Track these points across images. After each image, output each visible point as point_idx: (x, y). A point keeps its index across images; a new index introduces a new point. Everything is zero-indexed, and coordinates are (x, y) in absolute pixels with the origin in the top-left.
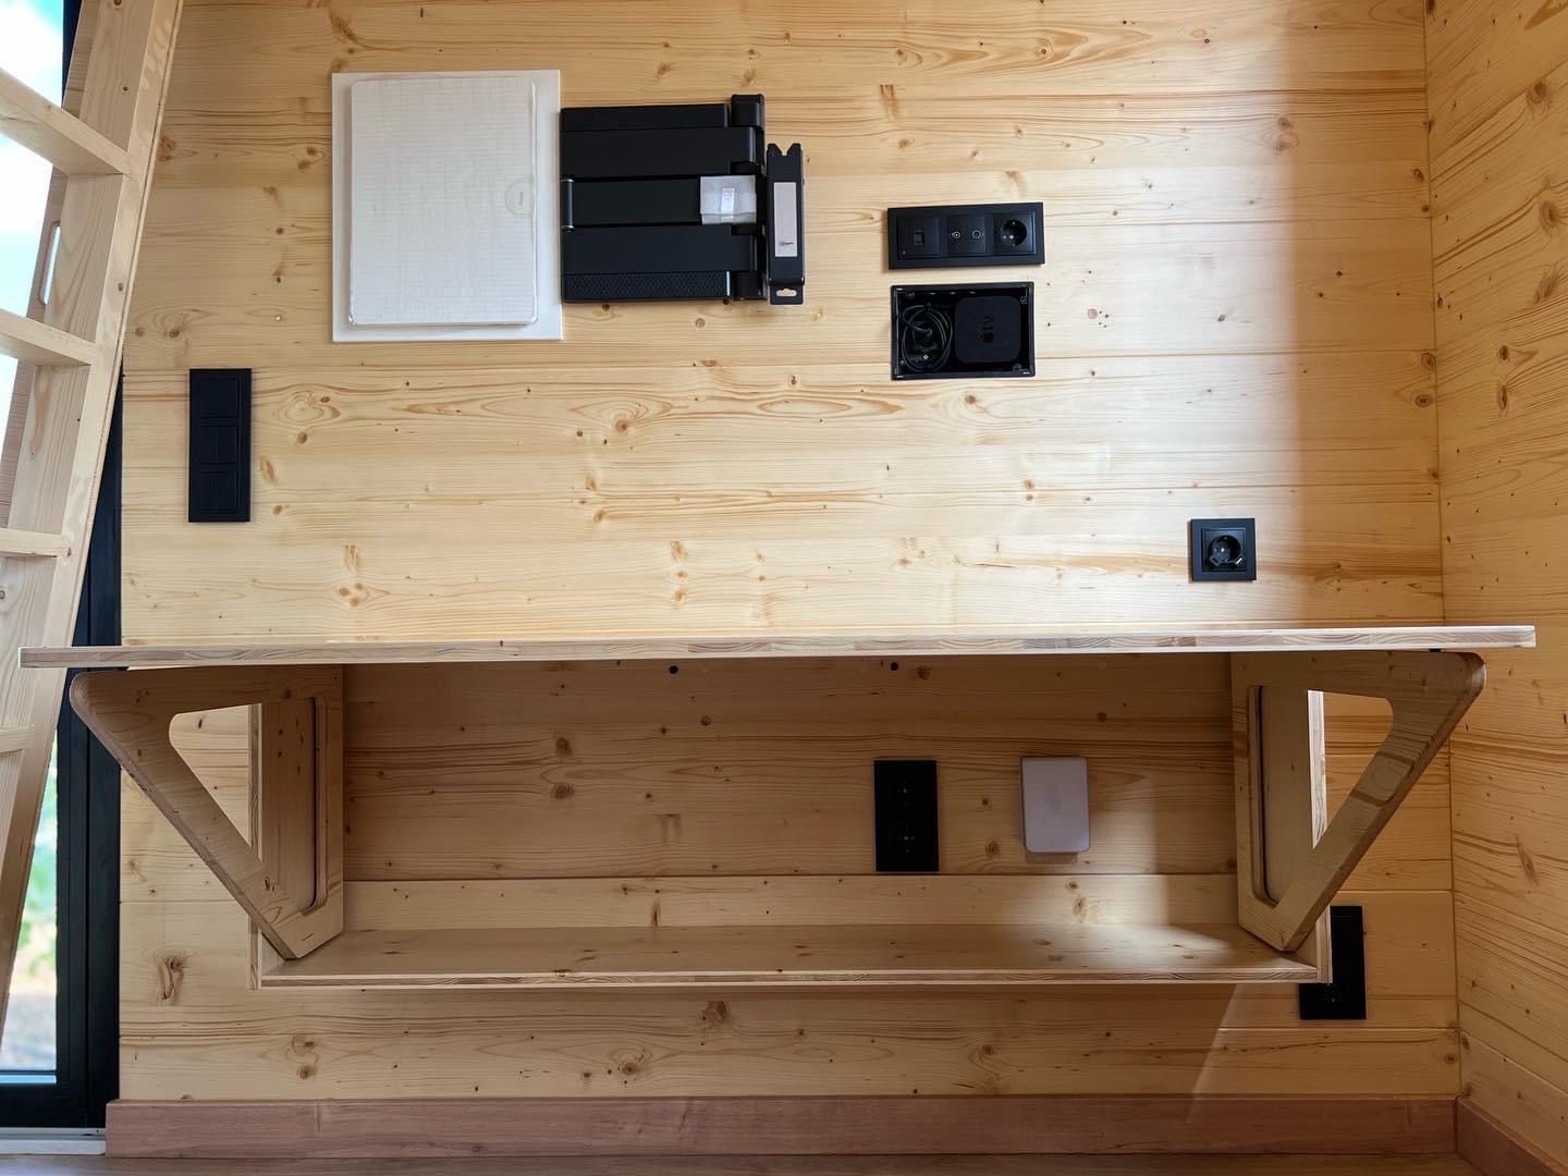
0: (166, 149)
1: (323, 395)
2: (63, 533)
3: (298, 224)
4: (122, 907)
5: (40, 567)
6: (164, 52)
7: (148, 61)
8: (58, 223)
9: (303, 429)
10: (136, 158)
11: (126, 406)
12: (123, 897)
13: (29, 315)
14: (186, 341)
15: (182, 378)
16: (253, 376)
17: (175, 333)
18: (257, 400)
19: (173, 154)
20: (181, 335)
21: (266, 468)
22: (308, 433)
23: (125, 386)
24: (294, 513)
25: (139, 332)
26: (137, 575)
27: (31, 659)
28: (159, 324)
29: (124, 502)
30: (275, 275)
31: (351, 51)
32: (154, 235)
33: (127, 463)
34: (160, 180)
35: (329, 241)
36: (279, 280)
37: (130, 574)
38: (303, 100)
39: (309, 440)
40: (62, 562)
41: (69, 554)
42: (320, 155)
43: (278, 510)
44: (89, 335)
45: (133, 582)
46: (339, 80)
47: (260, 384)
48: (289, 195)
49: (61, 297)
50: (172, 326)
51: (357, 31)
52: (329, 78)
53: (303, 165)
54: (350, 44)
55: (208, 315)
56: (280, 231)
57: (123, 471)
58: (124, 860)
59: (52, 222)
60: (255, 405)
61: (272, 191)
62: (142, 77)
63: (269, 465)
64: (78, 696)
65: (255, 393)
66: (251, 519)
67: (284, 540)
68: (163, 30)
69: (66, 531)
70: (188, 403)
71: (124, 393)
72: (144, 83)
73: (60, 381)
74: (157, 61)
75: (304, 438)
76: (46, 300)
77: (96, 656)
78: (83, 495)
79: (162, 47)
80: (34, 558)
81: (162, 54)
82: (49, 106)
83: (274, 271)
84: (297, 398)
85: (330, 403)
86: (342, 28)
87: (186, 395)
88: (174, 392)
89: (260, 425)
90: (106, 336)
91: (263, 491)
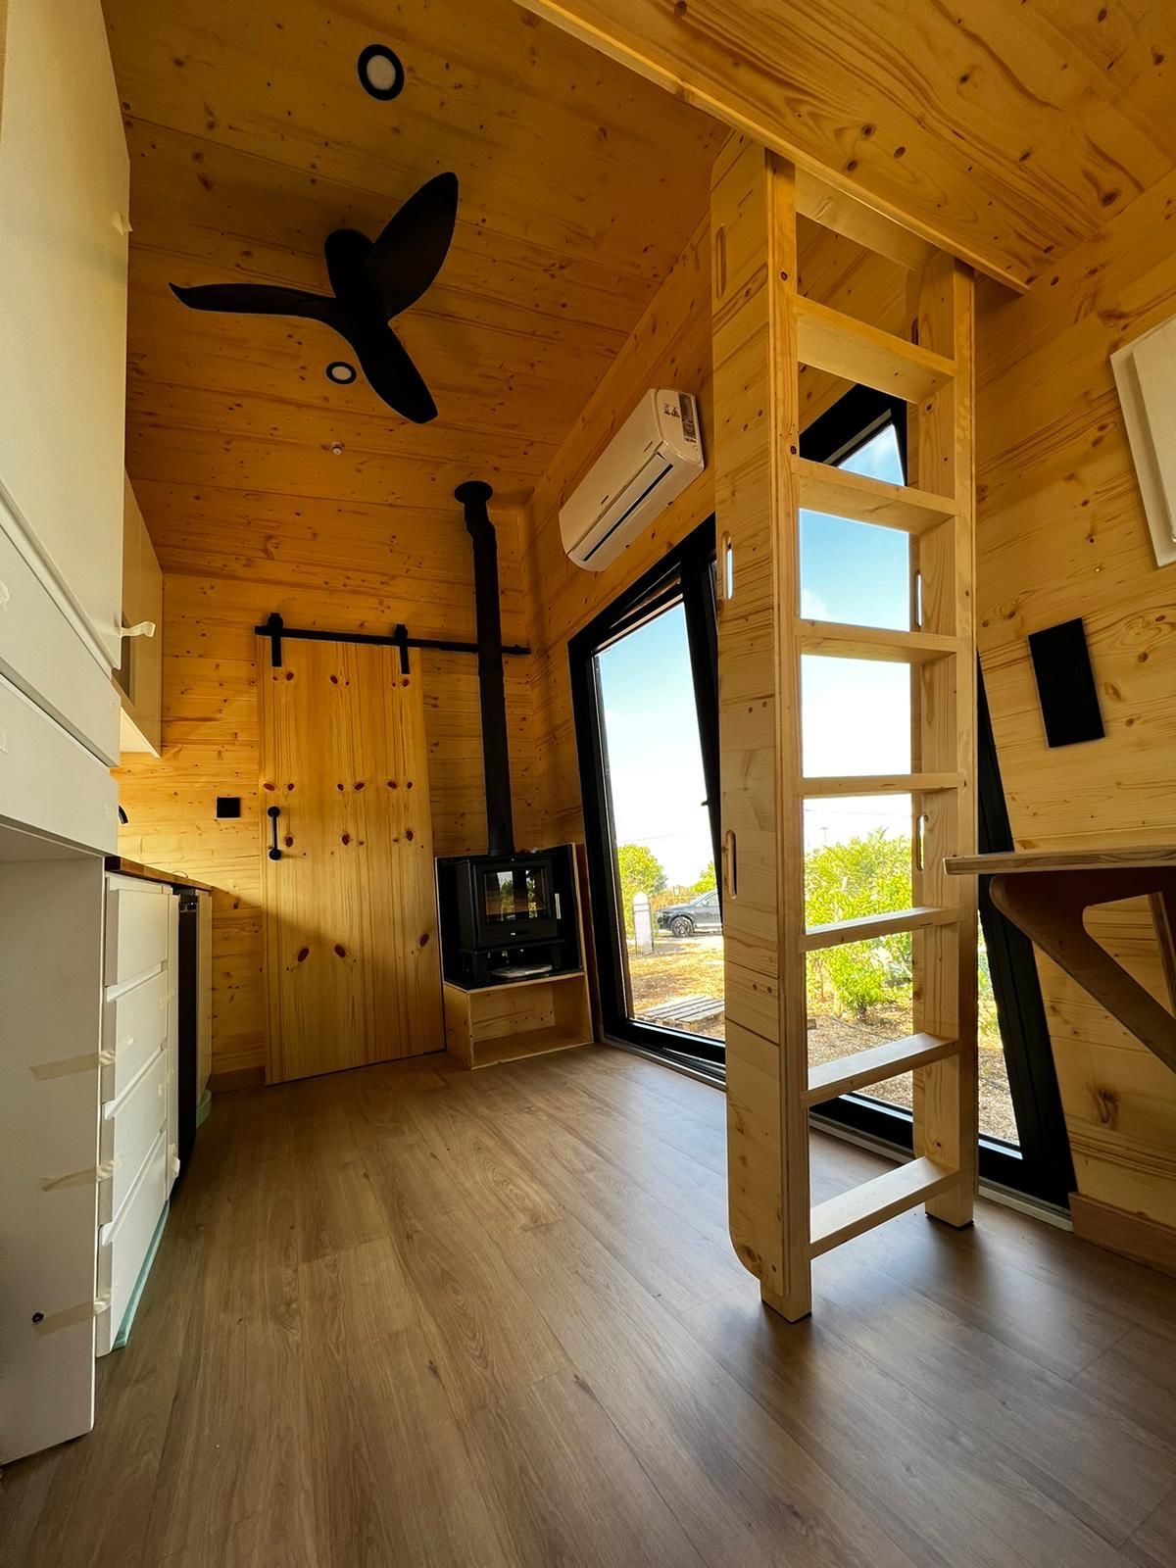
0: (981, 493)
1: (1158, 615)
2: (959, 771)
3: (1100, 490)
4: (1053, 1041)
5: (947, 797)
6: (968, 421)
7: (957, 432)
8: (918, 572)
9: (1142, 650)
10: (962, 503)
11: (985, 678)
12: (1051, 1032)
13: (912, 630)
14: (1022, 617)
15: (1024, 644)
16: (1084, 622)
17: (1012, 615)
18: (1091, 640)
19: (987, 493)
20: (1017, 613)
21: (1111, 691)
22: (1147, 652)
23: (982, 664)
24: (1145, 722)
25: (985, 624)
26: (1017, 793)
27: (953, 868)
28: (998, 613)
29: (996, 743)
30: (1087, 538)
31: (1125, 328)
32: (984, 554)
33: (994, 716)
34: (981, 515)
35: (1136, 488)
36: (1092, 541)
37: (1011, 793)
38: (1086, 394)
39: (1150, 657)
40: (962, 791)
41: (965, 784)
42: (1111, 426)
43: (1130, 722)
44: (953, 633)
45: (1013, 799)
46: (1117, 359)
47: (1090, 627)
48: (1087, 473)
49: (929, 615)
50: (1007, 611)
51: (1126, 309)
52: (1108, 362)
53: (1096, 443)
54: (1123, 322)
55: (1034, 592)
56: (1085, 503)
57: (992, 722)
58: (1046, 1005)
59: (915, 573)
60: (1090, 645)
61: (1072, 477)
62: (956, 445)
63: (1113, 688)
64: (997, 895)
65: (1089, 635)
66: (1105, 734)
67: (1142, 745)
68: (964, 407)
69: (960, 769)
70: (1032, 661)
71: (983, 668)
72: (957, 448)
73: (939, 669)
74: (964, 429)
75: (1144, 657)
76: (920, 624)
77: (1000, 862)
78: (967, 743)
79: (965, 418)
80: (942, 791)
81: (965, 423)
82: (898, 488)
83: (1086, 535)
84: (1130, 625)
85: (1166, 620)
86: (1112, 316)
87: (1028, 656)
88: (1020, 656)
89: (1098, 659)
90: (963, 630)
91: (1111, 710)
